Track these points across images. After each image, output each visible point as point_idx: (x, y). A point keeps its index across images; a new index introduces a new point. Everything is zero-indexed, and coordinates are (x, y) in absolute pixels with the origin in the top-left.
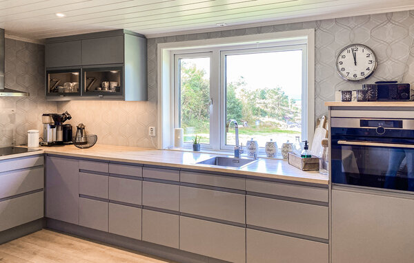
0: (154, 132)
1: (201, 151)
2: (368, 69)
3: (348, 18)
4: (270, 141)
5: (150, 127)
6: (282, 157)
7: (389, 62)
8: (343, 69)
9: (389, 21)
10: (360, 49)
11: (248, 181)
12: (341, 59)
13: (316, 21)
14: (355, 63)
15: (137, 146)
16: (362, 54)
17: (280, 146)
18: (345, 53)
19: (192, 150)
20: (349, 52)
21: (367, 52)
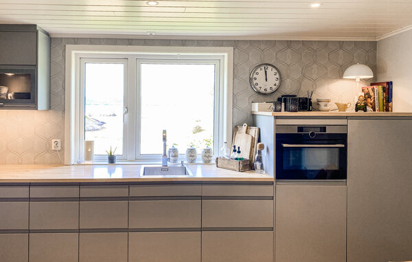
0: (59, 145)
1: (116, 163)
2: (275, 85)
3: (260, 41)
4: (190, 148)
5: (54, 140)
6: (201, 162)
7: (288, 80)
8: (257, 84)
9: (289, 47)
10: (270, 68)
11: (205, 187)
12: (255, 76)
13: (235, 41)
14: (266, 79)
15: (35, 163)
16: (271, 72)
17: (199, 152)
18: (258, 70)
19: (107, 163)
20: (261, 69)
21: (274, 71)
